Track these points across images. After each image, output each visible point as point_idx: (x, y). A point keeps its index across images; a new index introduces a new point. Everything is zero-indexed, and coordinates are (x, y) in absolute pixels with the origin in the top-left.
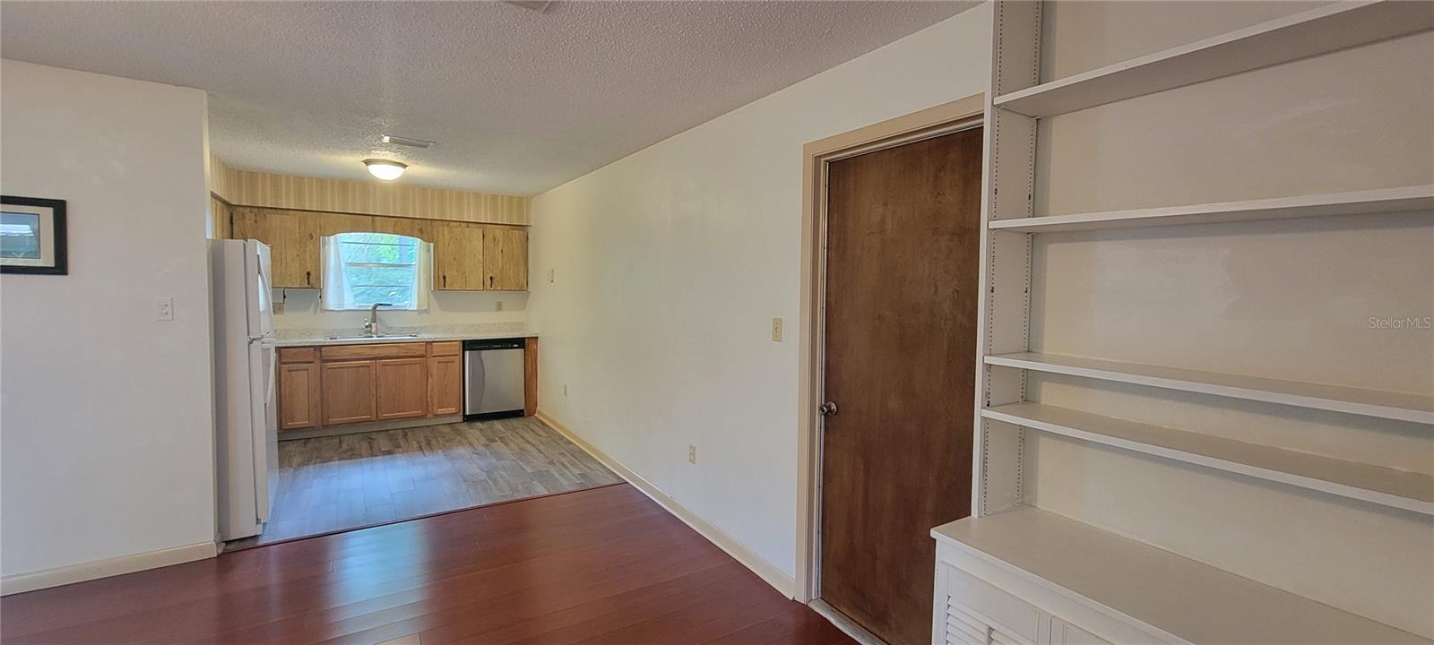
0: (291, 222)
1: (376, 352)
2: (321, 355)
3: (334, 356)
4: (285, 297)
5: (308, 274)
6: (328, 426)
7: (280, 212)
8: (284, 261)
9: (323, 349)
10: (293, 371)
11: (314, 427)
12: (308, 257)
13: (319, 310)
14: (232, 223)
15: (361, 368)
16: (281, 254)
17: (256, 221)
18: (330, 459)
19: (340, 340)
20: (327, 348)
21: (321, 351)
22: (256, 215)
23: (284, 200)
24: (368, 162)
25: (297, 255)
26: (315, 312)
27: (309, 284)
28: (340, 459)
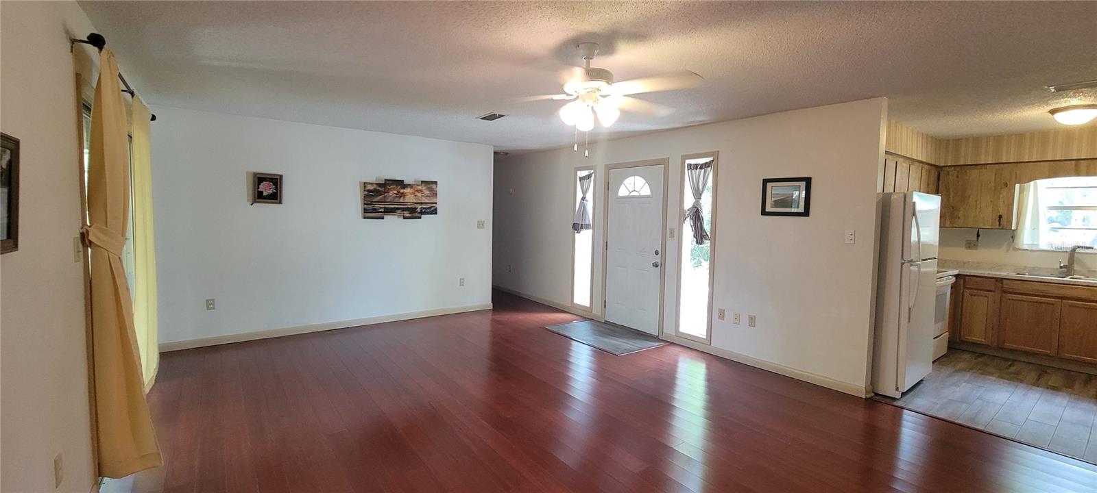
0: (988, 175)
1: (1062, 292)
2: (1002, 287)
3: (1018, 289)
4: (978, 236)
5: (1000, 217)
6: (1002, 348)
7: (978, 167)
8: (979, 207)
9: (1005, 282)
10: (975, 295)
11: (989, 346)
12: (1001, 203)
13: (1011, 249)
14: (939, 179)
15: (1043, 305)
16: (976, 201)
17: (957, 177)
18: (992, 374)
19: (1027, 277)
20: (1008, 281)
21: (1002, 283)
22: (958, 172)
23: (983, 157)
24: (1053, 112)
25: (991, 201)
26: (1008, 250)
27: (1000, 225)
28: (999, 377)
